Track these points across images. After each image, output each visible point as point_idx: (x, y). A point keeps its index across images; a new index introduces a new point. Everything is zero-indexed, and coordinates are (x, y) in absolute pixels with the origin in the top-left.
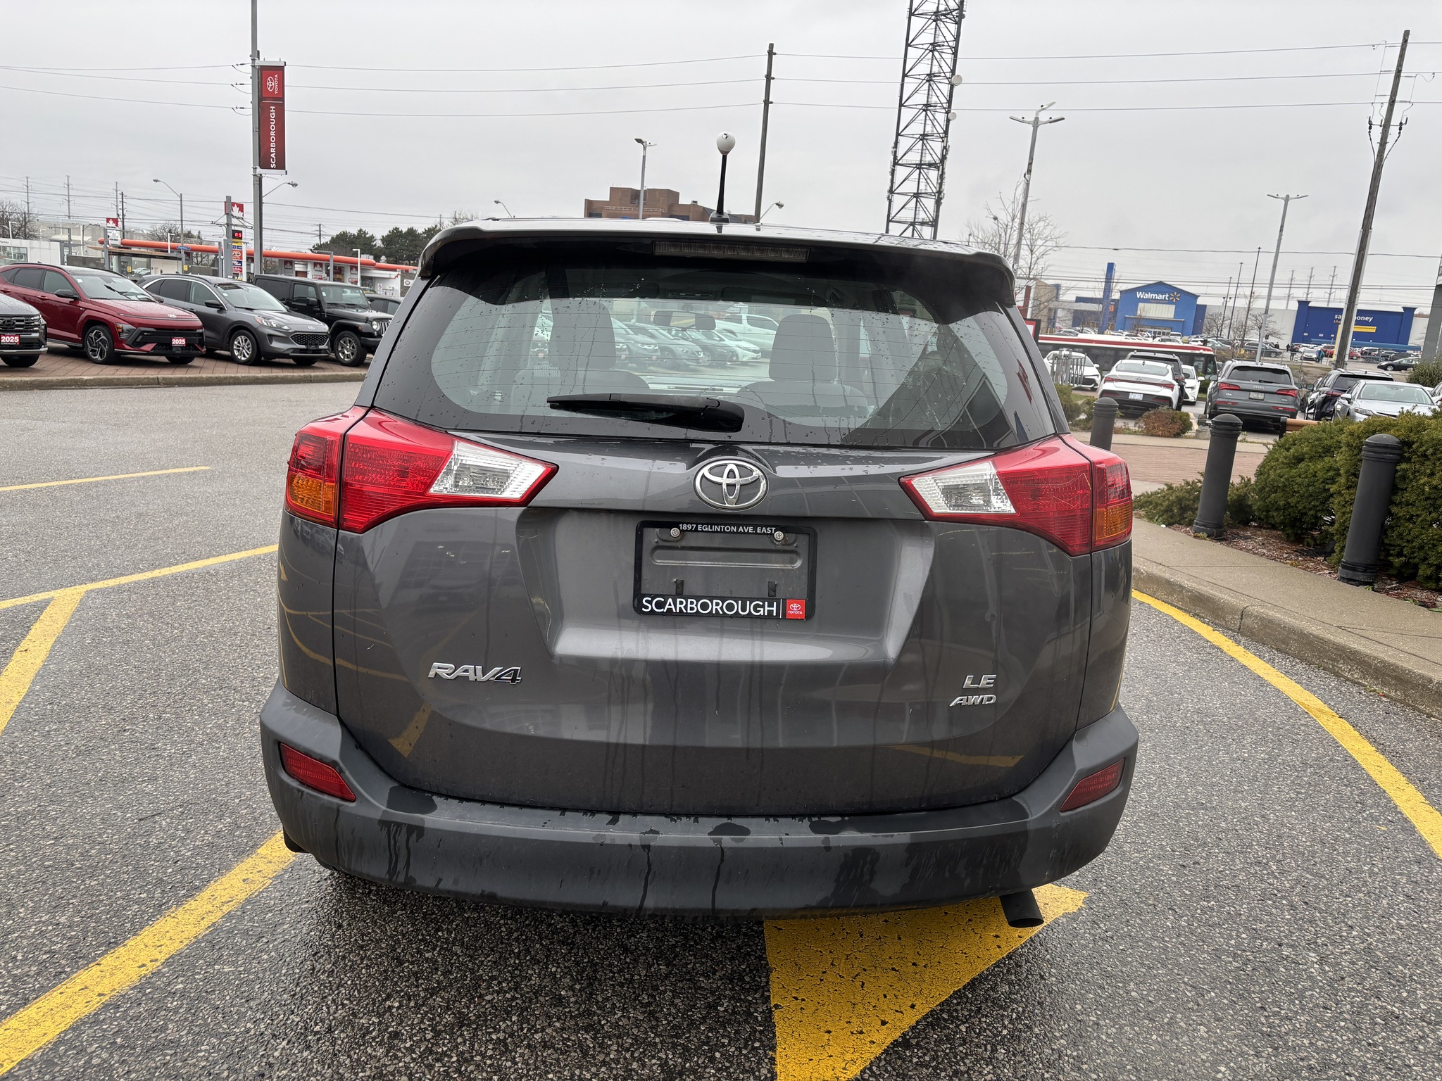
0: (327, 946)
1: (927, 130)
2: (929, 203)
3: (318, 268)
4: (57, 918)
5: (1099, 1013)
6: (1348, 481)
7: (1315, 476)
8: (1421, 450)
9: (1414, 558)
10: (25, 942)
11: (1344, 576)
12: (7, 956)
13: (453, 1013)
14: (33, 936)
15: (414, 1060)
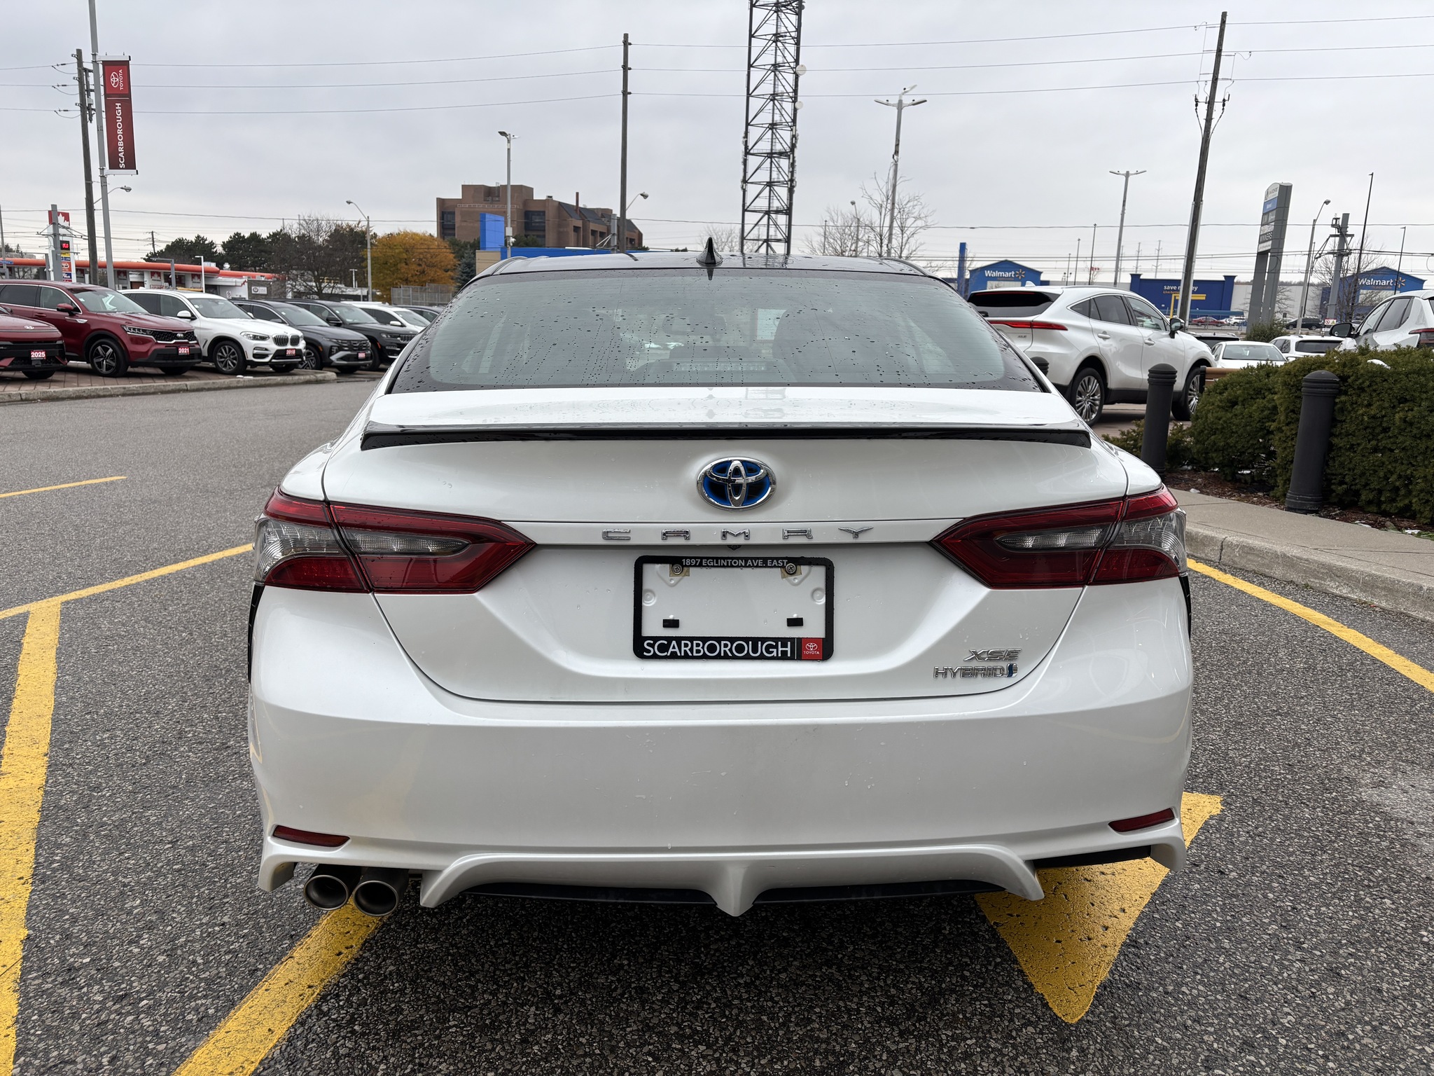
0: (522, 916)
1: (775, 119)
2: (782, 191)
3: (156, 277)
4: (219, 918)
5: (1292, 898)
6: (1287, 417)
7: (1251, 417)
8: (1357, 383)
9: (1356, 484)
10: (197, 946)
11: (1292, 506)
12: (185, 962)
13: (686, 964)
14: (203, 939)
15: (674, 1010)
